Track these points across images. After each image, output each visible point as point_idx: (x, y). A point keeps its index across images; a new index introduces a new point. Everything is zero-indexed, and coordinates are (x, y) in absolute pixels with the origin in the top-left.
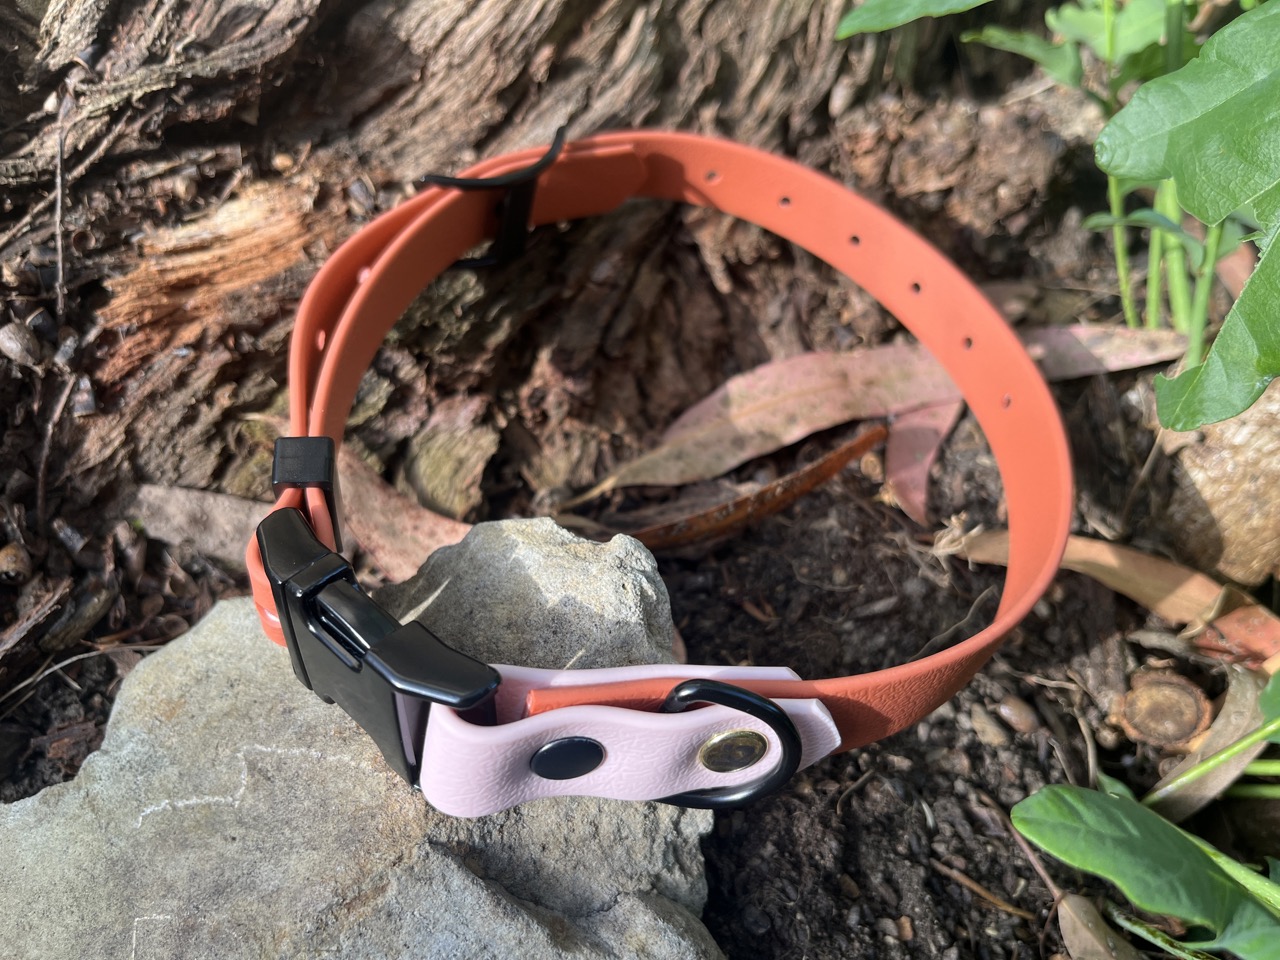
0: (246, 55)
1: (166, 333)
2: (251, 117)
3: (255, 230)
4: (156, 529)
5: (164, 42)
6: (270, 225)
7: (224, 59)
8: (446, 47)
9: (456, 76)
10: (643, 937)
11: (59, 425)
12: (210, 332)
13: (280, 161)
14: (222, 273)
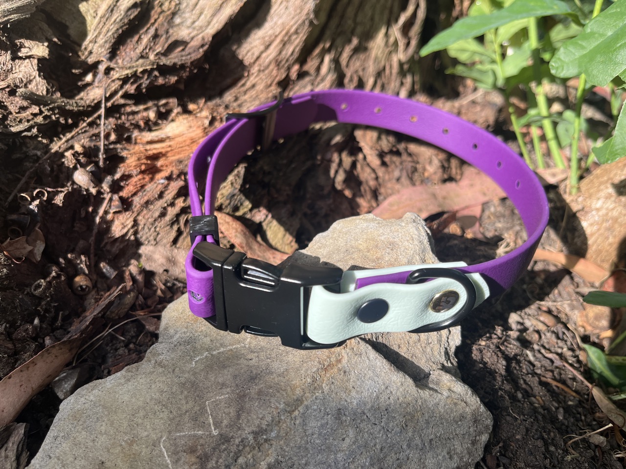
0: (184, 58)
1: (150, 176)
2: (182, 87)
3: (183, 135)
4: (150, 266)
5: (147, 51)
6: (190, 133)
7: (174, 58)
8: (257, 63)
9: (262, 75)
10: (448, 384)
11: (101, 218)
12: (174, 173)
13: (191, 107)
14: (170, 152)
